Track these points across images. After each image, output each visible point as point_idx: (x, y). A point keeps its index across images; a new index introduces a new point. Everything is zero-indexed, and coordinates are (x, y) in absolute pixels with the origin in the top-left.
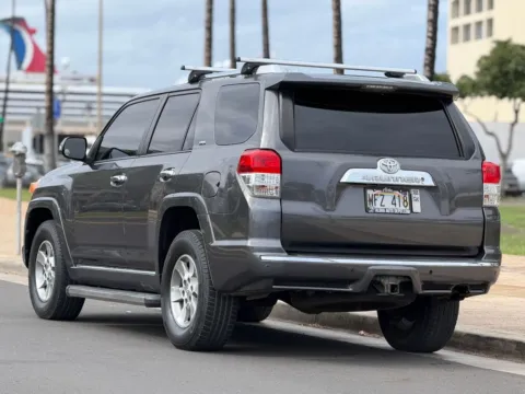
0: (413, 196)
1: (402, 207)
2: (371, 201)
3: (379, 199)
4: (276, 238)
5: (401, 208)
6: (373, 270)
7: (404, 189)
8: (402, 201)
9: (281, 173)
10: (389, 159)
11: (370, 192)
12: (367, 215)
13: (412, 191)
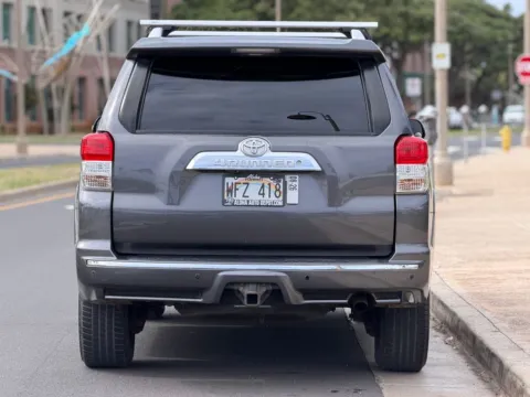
0: (289, 183)
1: (273, 198)
2: (230, 191)
3: (242, 188)
4: (105, 238)
5: (271, 199)
6: (225, 277)
7: (277, 175)
8: (273, 189)
9: (113, 160)
10: (254, 139)
11: (230, 180)
12: (224, 208)
13: (288, 178)
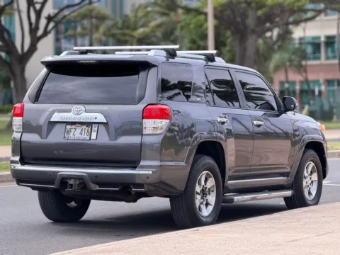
0: (93, 129)
1: (86, 136)
2: (68, 132)
3: (73, 131)
8: (86, 132)
9: (23, 117)
11: (68, 127)
13: (93, 126)
